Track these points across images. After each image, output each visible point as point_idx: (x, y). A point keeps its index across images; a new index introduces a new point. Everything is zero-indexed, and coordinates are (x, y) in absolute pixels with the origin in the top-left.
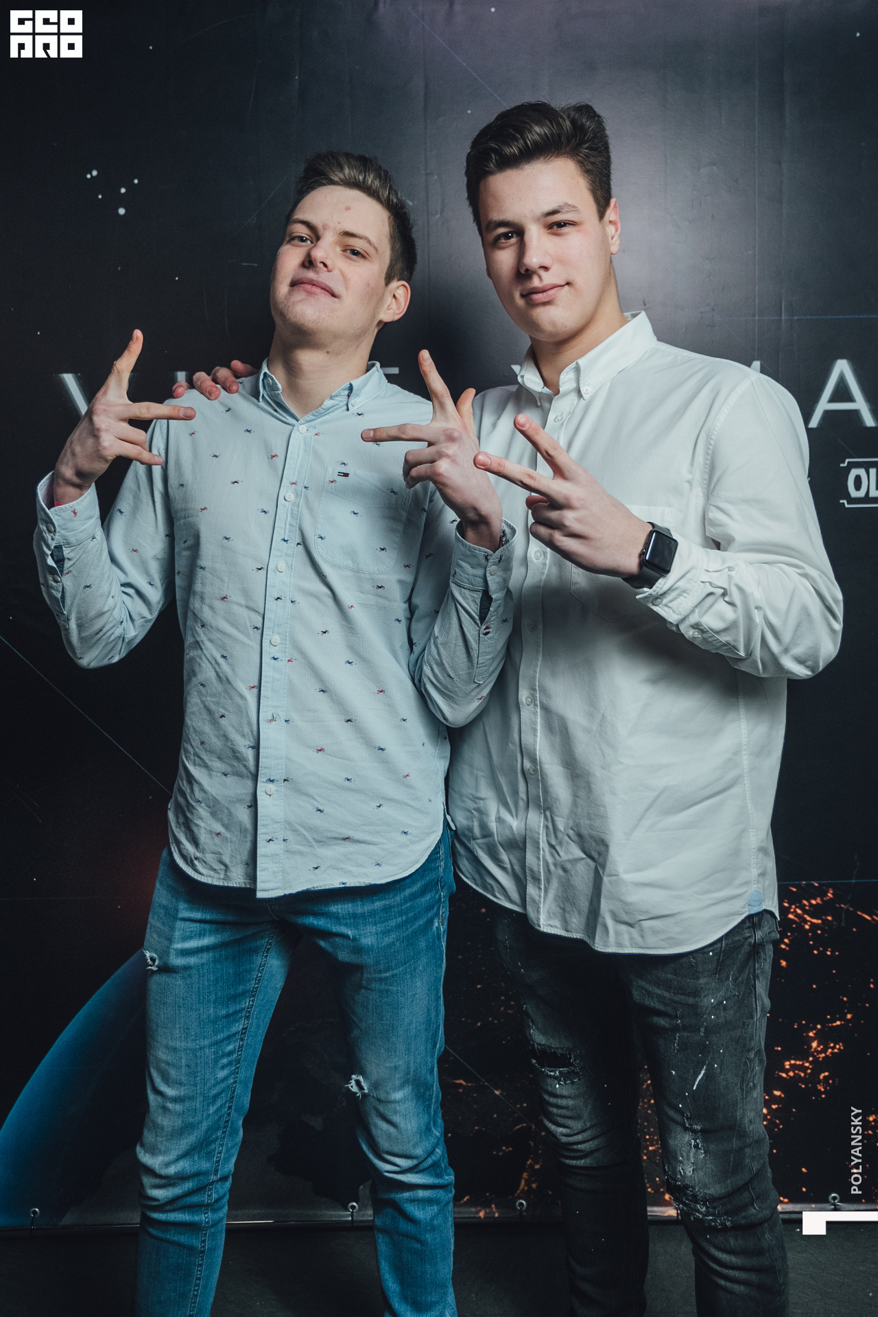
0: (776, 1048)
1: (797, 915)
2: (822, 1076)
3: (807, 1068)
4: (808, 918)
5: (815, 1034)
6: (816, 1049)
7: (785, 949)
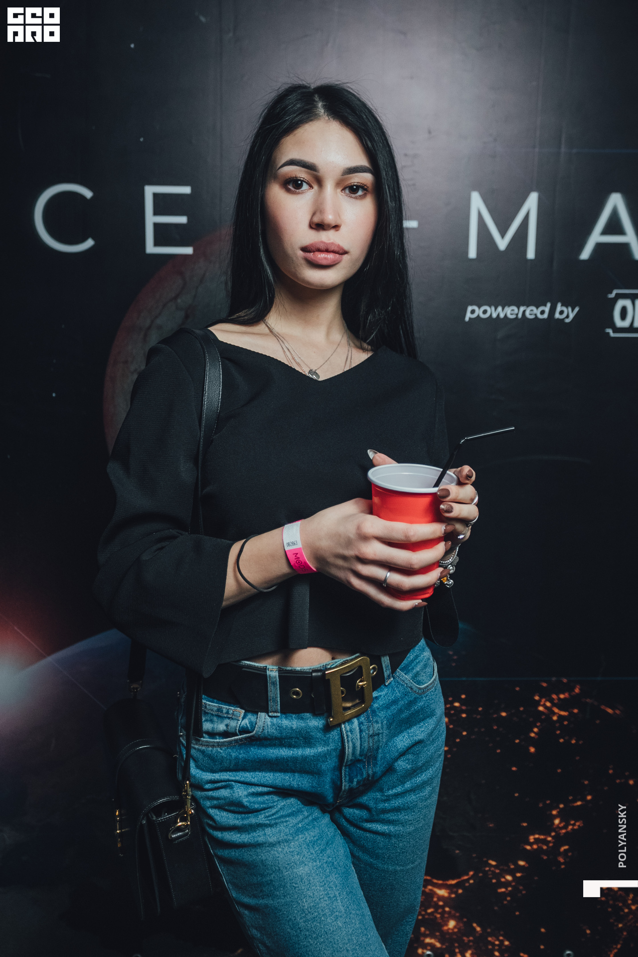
0: (522, 824)
1: (546, 707)
2: (562, 849)
3: (550, 842)
4: (556, 710)
5: (558, 812)
6: (558, 825)
7: (533, 738)
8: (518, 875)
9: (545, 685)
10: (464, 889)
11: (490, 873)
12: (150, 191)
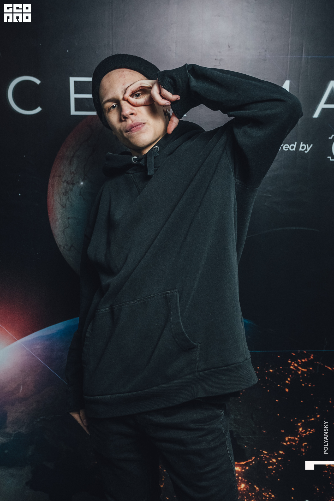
0: (281, 431)
1: (294, 367)
2: (303, 445)
3: (297, 440)
4: (300, 368)
5: (301, 424)
6: (301, 431)
7: (288, 383)
8: (279, 459)
9: (294, 354)
10: (250, 466)
11: (264, 458)
12: (72, 80)
